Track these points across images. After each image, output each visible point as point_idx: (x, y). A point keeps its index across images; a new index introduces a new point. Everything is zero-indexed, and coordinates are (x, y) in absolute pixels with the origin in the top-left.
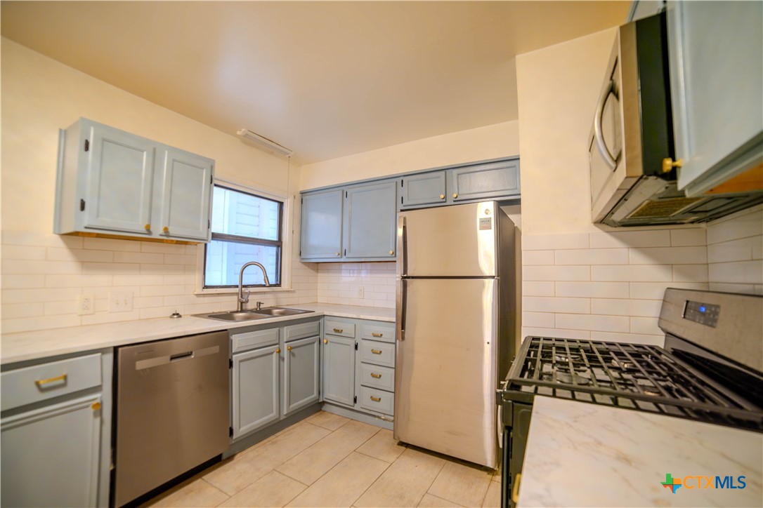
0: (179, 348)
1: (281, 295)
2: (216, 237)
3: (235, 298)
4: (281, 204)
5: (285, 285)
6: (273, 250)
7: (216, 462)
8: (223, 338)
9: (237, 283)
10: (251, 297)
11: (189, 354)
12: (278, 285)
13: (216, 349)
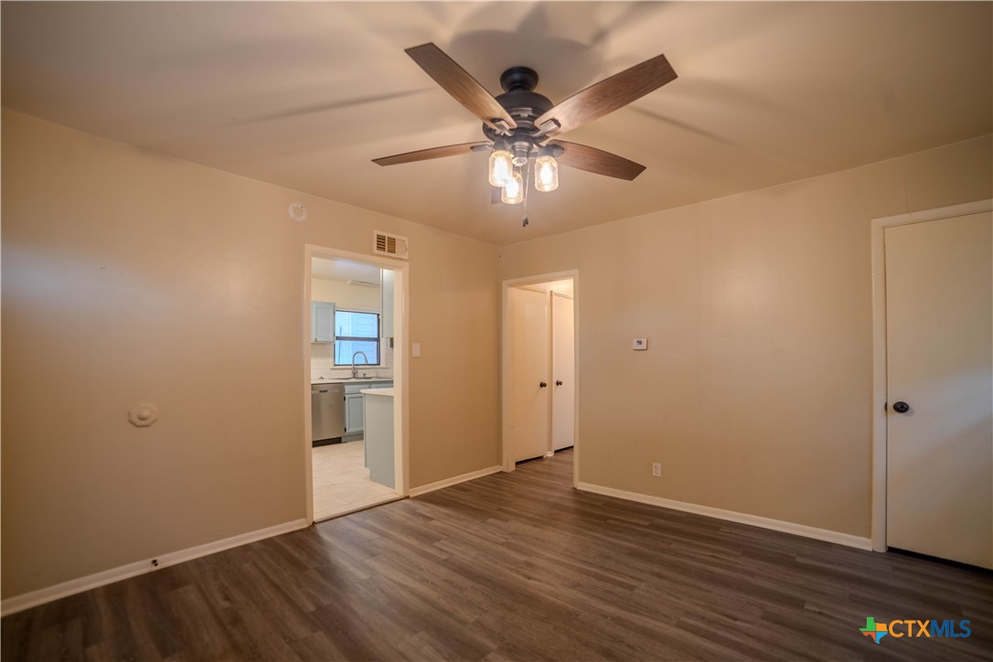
0: (323, 388)
1: (379, 370)
2: (338, 338)
3: (351, 371)
4: (378, 315)
5: (382, 364)
6: (376, 343)
7: (338, 441)
8: (340, 386)
9: (351, 363)
10: (359, 371)
11: (326, 391)
12: (379, 364)
13: (337, 391)
